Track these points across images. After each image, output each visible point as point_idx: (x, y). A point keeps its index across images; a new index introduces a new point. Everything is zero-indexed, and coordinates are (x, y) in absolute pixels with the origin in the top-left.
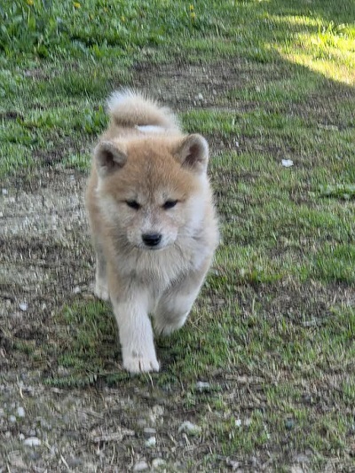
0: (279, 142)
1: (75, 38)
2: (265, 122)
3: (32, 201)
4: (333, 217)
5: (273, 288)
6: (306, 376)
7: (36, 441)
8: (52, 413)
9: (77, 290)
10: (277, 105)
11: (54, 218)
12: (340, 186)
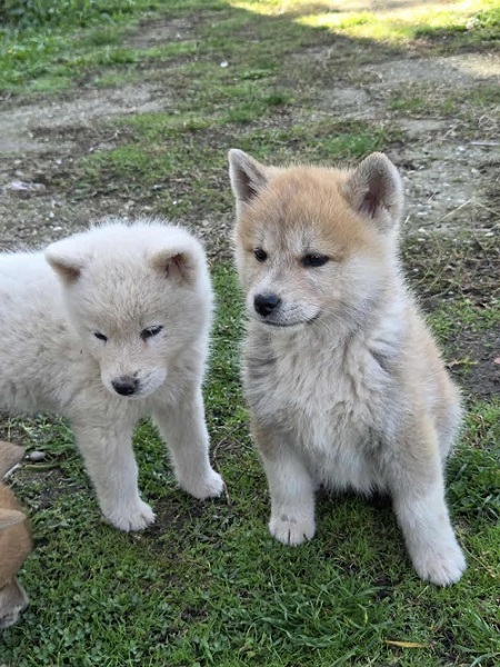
0: (221, 54)
1: (104, 11)
2: (215, 44)
3: (70, 107)
4: (246, 89)
5: (204, 131)
6: (215, 173)
7: (60, 228)
8: (70, 212)
9: (91, 149)
10: (221, 33)
11: (83, 114)
12: (252, 72)
